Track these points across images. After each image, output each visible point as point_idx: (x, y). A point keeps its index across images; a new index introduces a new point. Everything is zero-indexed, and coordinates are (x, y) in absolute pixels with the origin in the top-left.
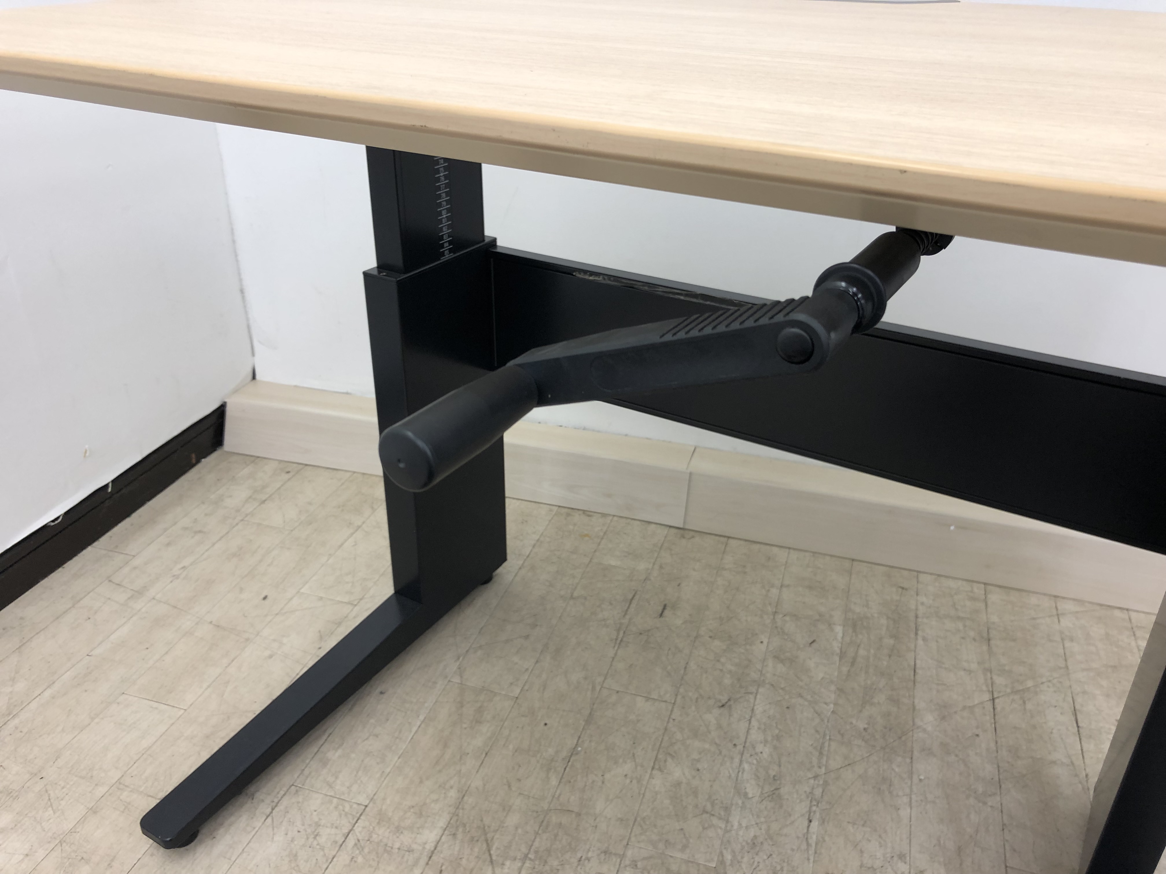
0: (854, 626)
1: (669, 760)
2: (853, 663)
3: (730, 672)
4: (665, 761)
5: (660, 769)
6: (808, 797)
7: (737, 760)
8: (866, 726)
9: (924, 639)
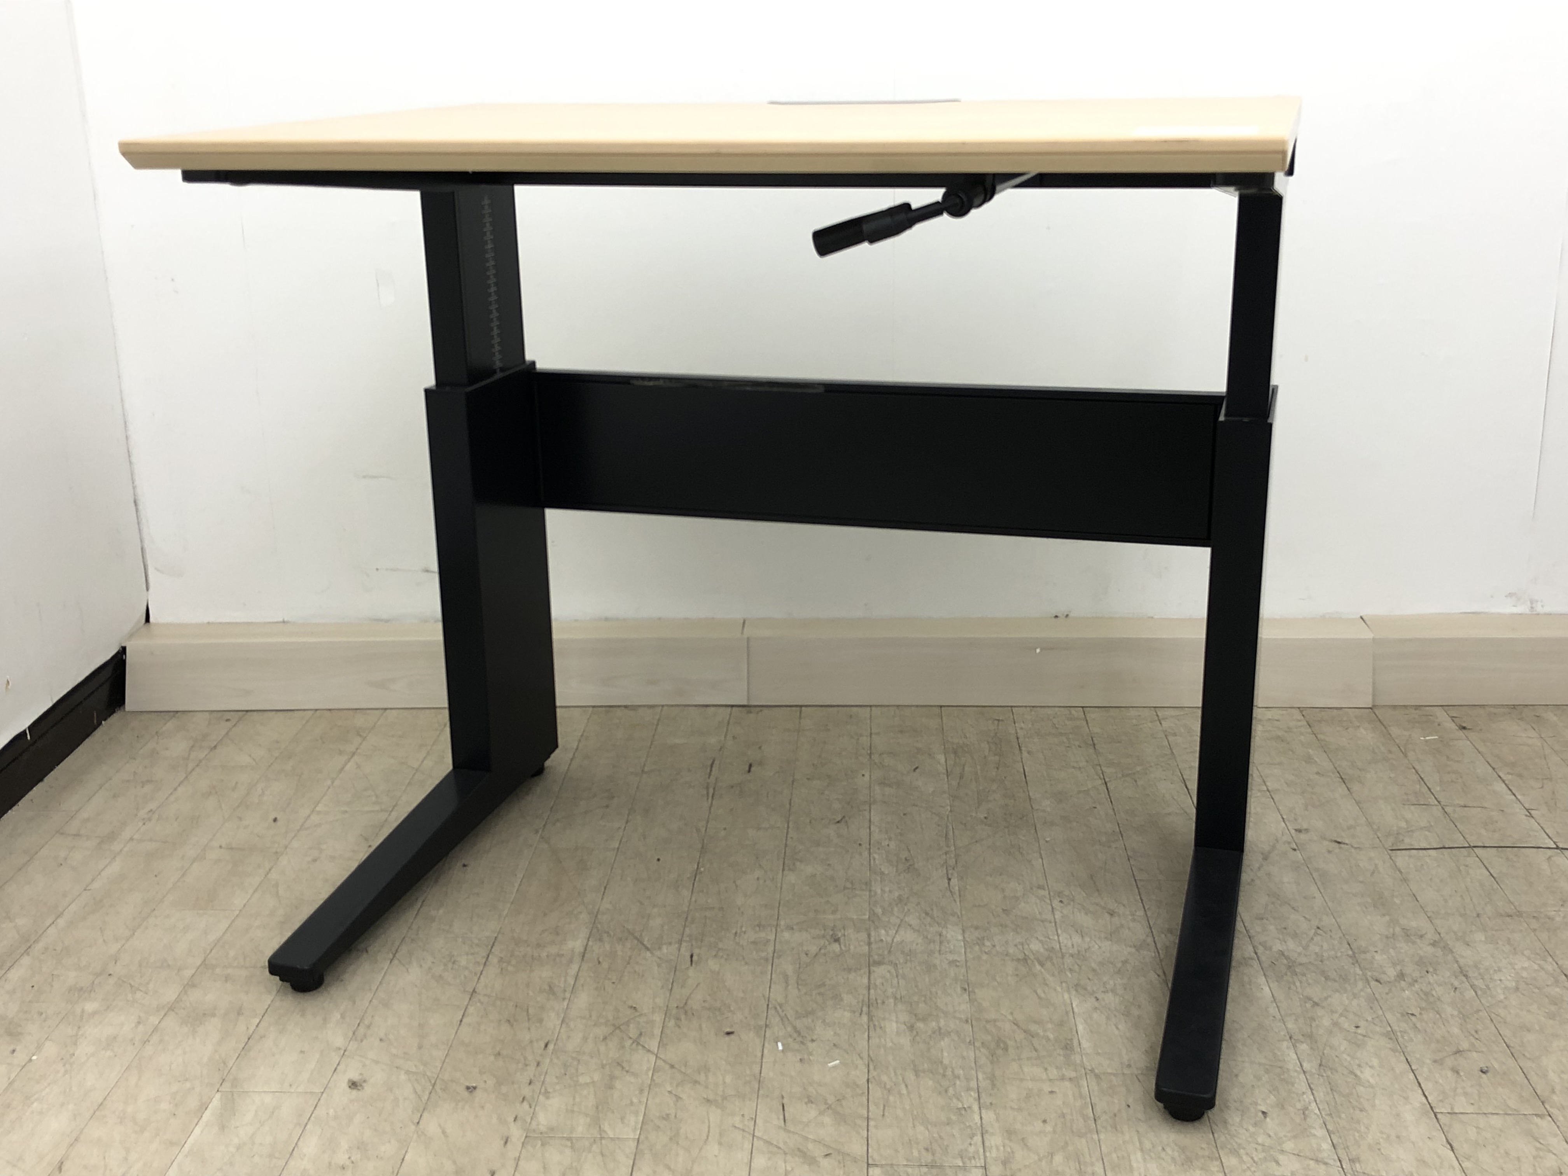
0: (955, 752)
1: (798, 863)
2: (961, 777)
3: (838, 799)
4: (794, 864)
5: (790, 870)
6: (942, 866)
7: (866, 854)
8: (986, 815)
9: (1029, 752)
